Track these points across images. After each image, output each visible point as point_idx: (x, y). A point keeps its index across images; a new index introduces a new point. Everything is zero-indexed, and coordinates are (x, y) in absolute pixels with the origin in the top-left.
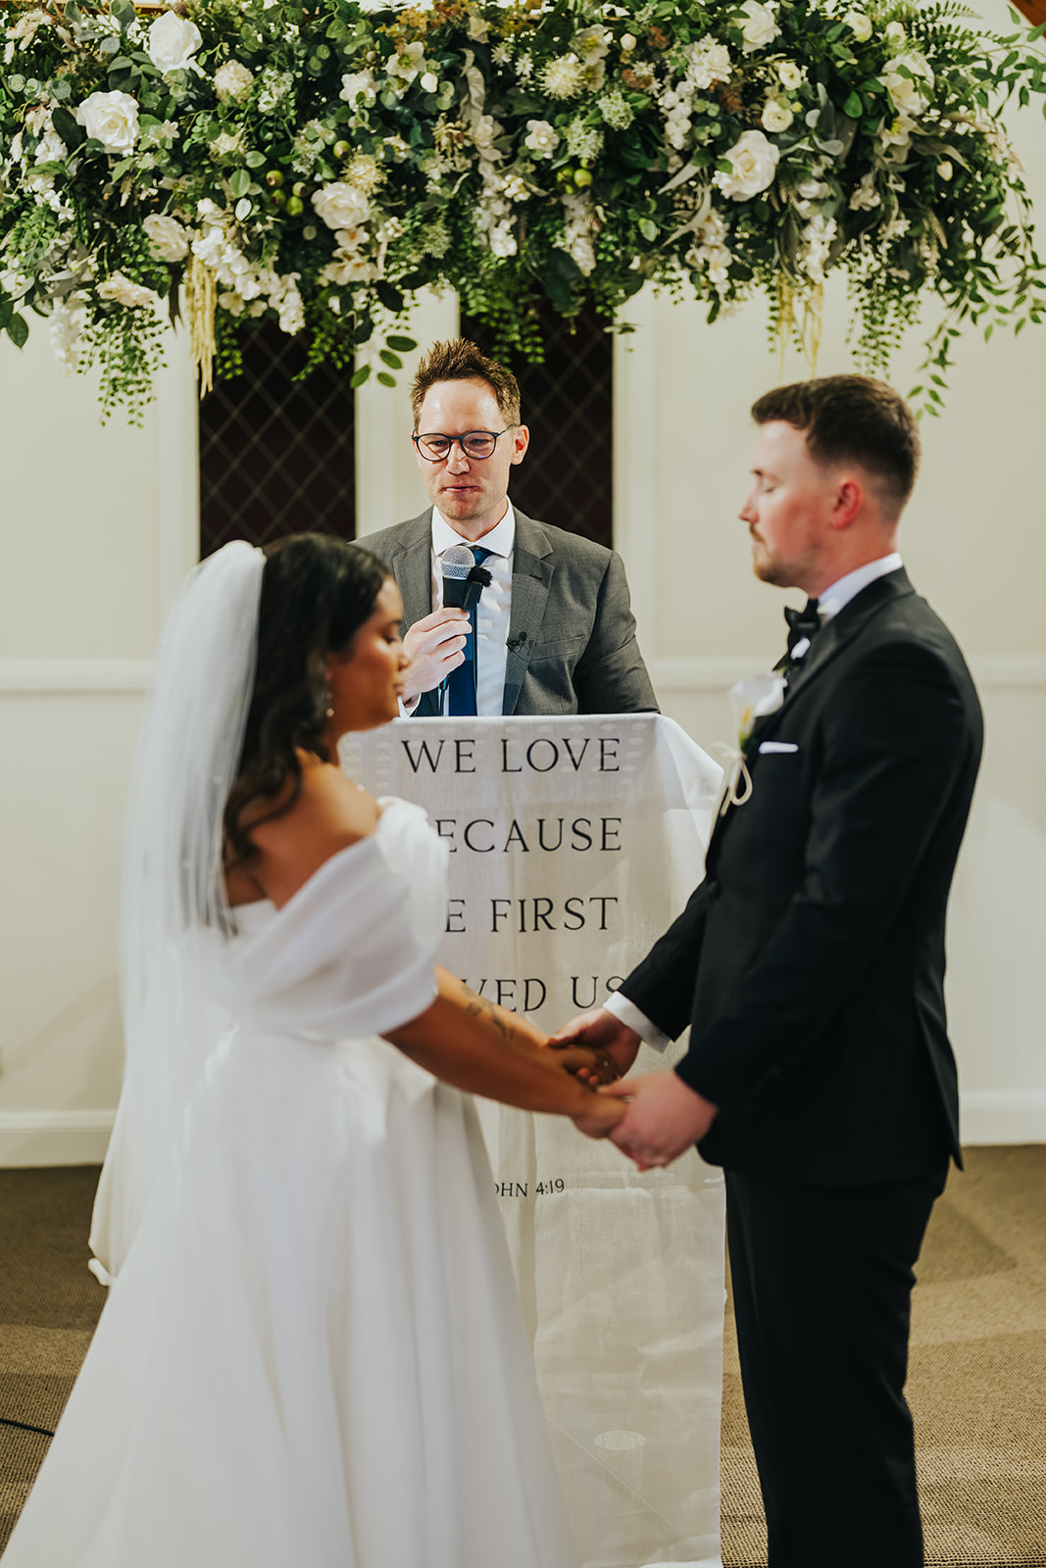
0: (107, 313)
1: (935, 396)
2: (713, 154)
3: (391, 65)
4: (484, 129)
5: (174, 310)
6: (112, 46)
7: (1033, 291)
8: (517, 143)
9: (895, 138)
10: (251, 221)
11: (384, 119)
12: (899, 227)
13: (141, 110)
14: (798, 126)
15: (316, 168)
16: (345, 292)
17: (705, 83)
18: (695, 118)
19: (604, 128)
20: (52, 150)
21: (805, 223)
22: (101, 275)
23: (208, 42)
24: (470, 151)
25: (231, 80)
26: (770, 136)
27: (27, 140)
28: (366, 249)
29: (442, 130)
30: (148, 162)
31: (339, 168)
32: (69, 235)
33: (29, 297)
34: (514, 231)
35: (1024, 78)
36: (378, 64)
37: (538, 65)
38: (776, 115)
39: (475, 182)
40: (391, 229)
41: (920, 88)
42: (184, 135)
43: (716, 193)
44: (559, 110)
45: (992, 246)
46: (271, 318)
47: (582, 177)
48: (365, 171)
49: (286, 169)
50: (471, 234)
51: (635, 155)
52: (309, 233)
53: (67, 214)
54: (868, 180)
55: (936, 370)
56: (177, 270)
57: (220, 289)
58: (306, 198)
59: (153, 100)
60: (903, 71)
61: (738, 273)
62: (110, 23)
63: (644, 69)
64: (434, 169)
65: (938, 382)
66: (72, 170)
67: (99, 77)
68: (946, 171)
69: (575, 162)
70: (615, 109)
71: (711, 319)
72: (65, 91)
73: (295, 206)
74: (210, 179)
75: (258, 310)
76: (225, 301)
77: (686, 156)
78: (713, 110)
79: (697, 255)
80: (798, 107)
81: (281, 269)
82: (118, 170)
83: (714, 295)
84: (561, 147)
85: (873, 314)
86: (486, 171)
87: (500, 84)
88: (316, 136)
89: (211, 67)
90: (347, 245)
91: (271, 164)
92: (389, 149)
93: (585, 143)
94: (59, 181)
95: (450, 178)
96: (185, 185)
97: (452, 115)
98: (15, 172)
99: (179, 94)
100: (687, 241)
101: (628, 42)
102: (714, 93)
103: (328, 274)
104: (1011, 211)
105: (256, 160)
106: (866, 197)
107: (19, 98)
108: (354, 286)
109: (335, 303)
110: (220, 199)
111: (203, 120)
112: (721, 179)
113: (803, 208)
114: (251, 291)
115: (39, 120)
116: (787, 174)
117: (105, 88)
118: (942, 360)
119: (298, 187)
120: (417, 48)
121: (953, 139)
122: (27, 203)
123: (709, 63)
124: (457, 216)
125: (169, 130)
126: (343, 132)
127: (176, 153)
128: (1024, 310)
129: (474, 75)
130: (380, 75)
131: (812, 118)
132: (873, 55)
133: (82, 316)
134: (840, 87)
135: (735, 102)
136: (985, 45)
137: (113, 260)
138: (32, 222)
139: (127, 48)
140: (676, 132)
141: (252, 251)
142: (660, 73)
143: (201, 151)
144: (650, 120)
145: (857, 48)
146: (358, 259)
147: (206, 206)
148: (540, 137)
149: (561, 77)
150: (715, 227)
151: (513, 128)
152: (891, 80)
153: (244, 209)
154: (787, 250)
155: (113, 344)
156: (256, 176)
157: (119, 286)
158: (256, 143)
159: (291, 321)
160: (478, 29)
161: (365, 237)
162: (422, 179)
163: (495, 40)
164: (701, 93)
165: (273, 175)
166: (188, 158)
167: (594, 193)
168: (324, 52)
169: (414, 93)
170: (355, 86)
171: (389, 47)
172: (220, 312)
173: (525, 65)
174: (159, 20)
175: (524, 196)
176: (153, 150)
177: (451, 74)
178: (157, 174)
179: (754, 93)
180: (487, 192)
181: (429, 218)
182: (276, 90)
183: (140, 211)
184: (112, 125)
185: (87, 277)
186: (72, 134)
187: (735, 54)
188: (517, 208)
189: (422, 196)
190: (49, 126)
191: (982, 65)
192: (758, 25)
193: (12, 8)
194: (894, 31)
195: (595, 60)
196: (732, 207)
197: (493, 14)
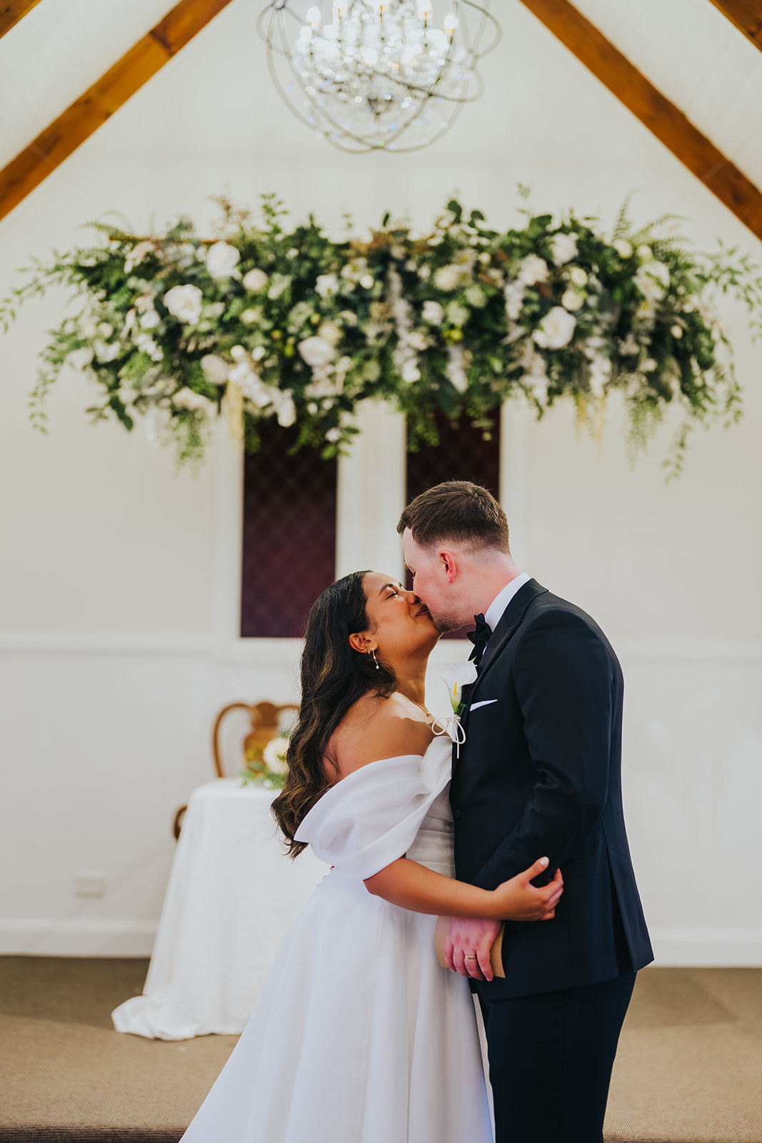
0: (180, 413)
1: (678, 466)
2: (532, 321)
3: (346, 271)
4: (401, 308)
5: (219, 411)
6: (187, 262)
7: (735, 405)
8: (419, 315)
9: (646, 312)
10: (263, 360)
11: (342, 302)
12: (649, 365)
13: (204, 297)
14: (585, 307)
15: (301, 330)
16: (319, 402)
17: (531, 282)
18: (526, 302)
19: (469, 307)
20: (151, 320)
21: (589, 362)
22: (177, 391)
23: (243, 258)
24: (392, 320)
25: (255, 281)
26: (570, 312)
27: (138, 315)
28: (332, 377)
29: (375, 309)
30: (205, 327)
31: (314, 329)
32: (159, 367)
33: (135, 403)
34: (419, 366)
35: (725, 278)
36: (339, 271)
37: (433, 271)
38: (572, 299)
39: (394, 338)
40: (346, 364)
41: (659, 283)
42: (226, 310)
43: (537, 348)
44: (444, 297)
45: (709, 375)
46: (275, 417)
47: (457, 335)
48: (331, 332)
49: (284, 330)
50: (393, 368)
51: (488, 323)
52: (298, 367)
53: (158, 354)
54: (630, 338)
55: (679, 451)
56: (221, 389)
57: (246, 400)
58: (295, 346)
59: (210, 292)
60: (648, 274)
61: (553, 392)
62: (187, 249)
63: (495, 274)
64: (371, 330)
65: (679, 457)
66: (162, 331)
67: (179, 278)
68: (677, 332)
69: (452, 327)
70: (476, 296)
71: (539, 418)
72: (160, 287)
73: (289, 351)
74: (241, 336)
75: (268, 412)
76: (250, 407)
77: (518, 322)
78: (534, 296)
79: (526, 380)
80: (584, 294)
81: (282, 387)
82: (187, 332)
83: (538, 405)
84: (444, 319)
85: (636, 416)
86: (402, 332)
87: (410, 281)
88: (303, 311)
89: (244, 272)
90: (319, 374)
91: (276, 327)
92: (344, 320)
93: (458, 315)
94: (155, 337)
95: (380, 336)
96: (227, 339)
97: (382, 299)
98: (130, 333)
99: (224, 288)
100: (520, 372)
101: (485, 258)
102: (536, 287)
103: (310, 391)
104: (720, 354)
105: (267, 325)
106: (629, 347)
107: (134, 292)
108: (323, 398)
109: (312, 408)
110: (247, 347)
111: (236, 304)
112: (540, 337)
113: (589, 353)
114: (261, 400)
115: (144, 303)
116: (580, 333)
117: (183, 283)
118: (682, 445)
119: (291, 341)
120: (362, 262)
121: (682, 314)
122: (135, 350)
123: (533, 270)
124: (384, 357)
125: (218, 308)
126: (318, 309)
127: (220, 321)
128: (730, 415)
129: (395, 278)
130: (340, 277)
131: (593, 301)
132: (631, 264)
133: (167, 414)
134: (610, 281)
135: (548, 293)
136: (698, 260)
137: (184, 382)
138: (137, 360)
139: (197, 264)
140: (513, 308)
141: (264, 376)
142: (506, 276)
143: (235, 321)
144: (497, 302)
145: (622, 261)
146: (328, 381)
147: (237, 351)
148: (432, 312)
149: (446, 278)
150: (538, 364)
151: (417, 306)
152: (641, 282)
153: (259, 353)
154: (580, 377)
155: (184, 430)
156: (267, 334)
157: (188, 397)
158: (267, 315)
159: (287, 417)
160: (398, 252)
161: (330, 369)
162: (363, 336)
163: (408, 257)
164: (530, 288)
165: (277, 334)
166: (229, 325)
167: (465, 343)
168: (307, 265)
169: (359, 289)
170: (326, 285)
171: (345, 261)
172: (247, 415)
173: (424, 272)
174: (214, 248)
175: (423, 347)
176: (208, 319)
177: (381, 277)
178: (210, 333)
179: (560, 287)
180: (401, 344)
181: (367, 358)
182: (280, 286)
183: (200, 354)
184: (185, 307)
185: (169, 391)
186: (163, 311)
187: (550, 265)
188: (420, 353)
189: (364, 346)
190: (151, 306)
191: (698, 271)
192: (564, 248)
193: (134, 242)
194: (644, 252)
195: (467, 268)
196: (547, 353)
197: (407, 244)
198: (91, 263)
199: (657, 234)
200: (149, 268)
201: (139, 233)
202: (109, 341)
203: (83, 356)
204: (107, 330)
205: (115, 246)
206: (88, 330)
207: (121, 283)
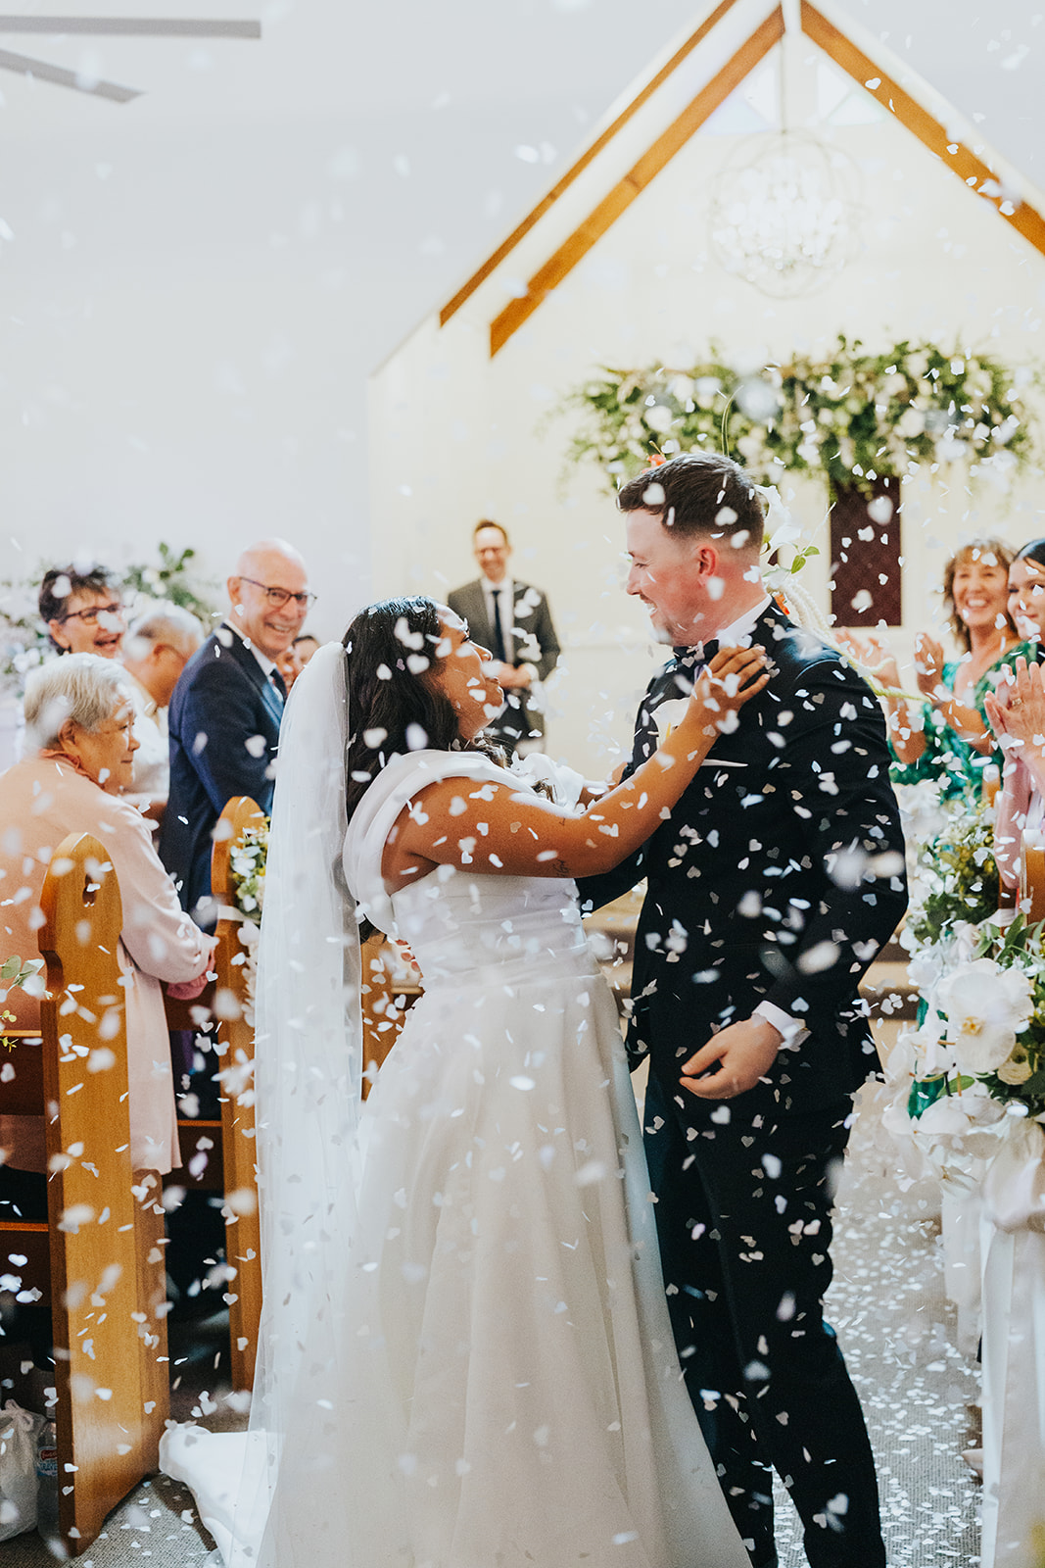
2: (895, 419)
4: (805, 413)
8: (818, 419)
13: (673, 414)
14: (931, 408)
17: (894, 391)
18: (890, 406)
19: (851, 413)
20: (639, 432)
24: (800, 423)
26: (920, 412)
27: (628, 428)
28: (760, 463)
29: (788, 416)
31: (747, 432)
38: (921, 403)
39: (801, 435)
40: (769, 453)
41: (984, 386)
43: (898, 438)
44: (833, 406)
47: (844, 431)
50: (801, 454)
51: (865, 423)
60: (976, 383)
63: (869, 388)
64: (785, 431)
66: (644, 438)
69: (840, 427)
70: (855, 407)
77: (885, 421)
78: (895, 402)
80: (930, 399)
82: (661, 438)
84: (834, 421)
86: (806, 430)
93: (843, 419)
95: (791, 434)
97: (792, 410)
98: (624, 440)
102: (898, 396)
107: (625, 413)
111: (693, 418)
112: (900, 430)
115: (633, 421)
122: (627, 450)
123: (895, 383)
124: (795, 448)
125: (683, 422)
126: (748, 420)
127: (684, 430)
129: (801, 395)
131: (935, 404)
132: (963, 379)
135: (906, 399)
136: (1009, 367)
140: (881, 410)
142: (876, 389)
143: (694, 429)
144: (869, 409)
145: (957, 375)
149: (836, 391)
150: (902, 445)
151: (816, 411)
152: (968, 388)
154: (932, 451)
158: (715, 423)
160: (801, 374)
161: (758, 458)
162: (780, 435)
163: (809, 378)
164: (893, 396)
167: (850, 436)
174: (677, 377)
175: (821, 440)
176: (676, 429)
177: (791, 395)
179: (914, 392)
180: (806, 439)
181: (783, 449)
184: (659, 421)
186: (645, 425)
187: (908, 378)
188: (820, 445)
189: (781, 442)
190: (637, 422)
191: (1011, 376)
192: (916, 365)
193: (624, 375)
194: (974, 366)
195: (850, 382)
196: (909, 441)
197: (809, 368)
198: (595, 392)
199: (980, 351)
200: (635, 396)
201: (626, 366)
202: (610, 445)
203: (592, 454)
204: (608, 437)
205: (612, 379)
206: (596, 438)
207: (617, 408)
